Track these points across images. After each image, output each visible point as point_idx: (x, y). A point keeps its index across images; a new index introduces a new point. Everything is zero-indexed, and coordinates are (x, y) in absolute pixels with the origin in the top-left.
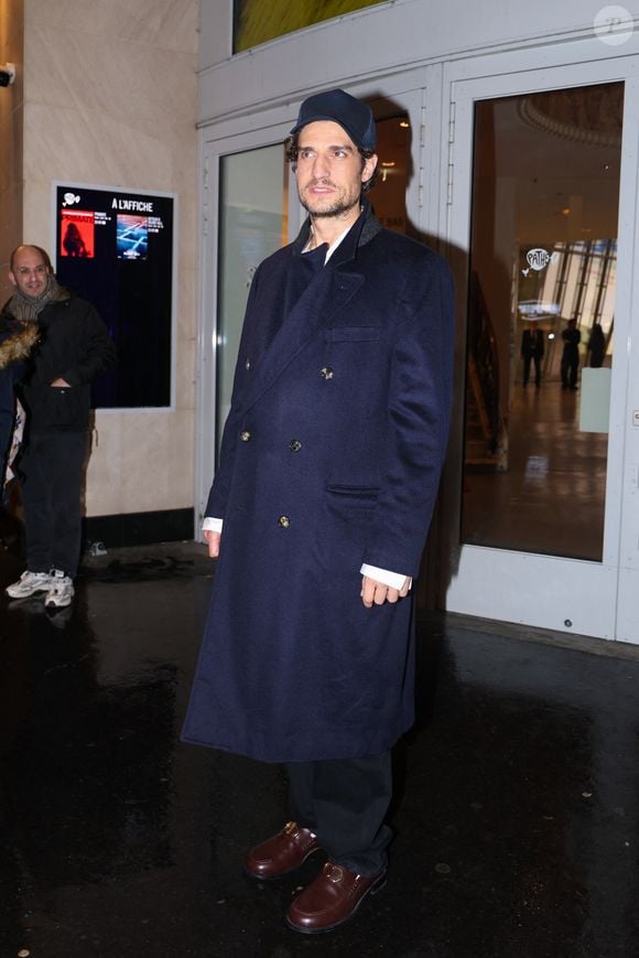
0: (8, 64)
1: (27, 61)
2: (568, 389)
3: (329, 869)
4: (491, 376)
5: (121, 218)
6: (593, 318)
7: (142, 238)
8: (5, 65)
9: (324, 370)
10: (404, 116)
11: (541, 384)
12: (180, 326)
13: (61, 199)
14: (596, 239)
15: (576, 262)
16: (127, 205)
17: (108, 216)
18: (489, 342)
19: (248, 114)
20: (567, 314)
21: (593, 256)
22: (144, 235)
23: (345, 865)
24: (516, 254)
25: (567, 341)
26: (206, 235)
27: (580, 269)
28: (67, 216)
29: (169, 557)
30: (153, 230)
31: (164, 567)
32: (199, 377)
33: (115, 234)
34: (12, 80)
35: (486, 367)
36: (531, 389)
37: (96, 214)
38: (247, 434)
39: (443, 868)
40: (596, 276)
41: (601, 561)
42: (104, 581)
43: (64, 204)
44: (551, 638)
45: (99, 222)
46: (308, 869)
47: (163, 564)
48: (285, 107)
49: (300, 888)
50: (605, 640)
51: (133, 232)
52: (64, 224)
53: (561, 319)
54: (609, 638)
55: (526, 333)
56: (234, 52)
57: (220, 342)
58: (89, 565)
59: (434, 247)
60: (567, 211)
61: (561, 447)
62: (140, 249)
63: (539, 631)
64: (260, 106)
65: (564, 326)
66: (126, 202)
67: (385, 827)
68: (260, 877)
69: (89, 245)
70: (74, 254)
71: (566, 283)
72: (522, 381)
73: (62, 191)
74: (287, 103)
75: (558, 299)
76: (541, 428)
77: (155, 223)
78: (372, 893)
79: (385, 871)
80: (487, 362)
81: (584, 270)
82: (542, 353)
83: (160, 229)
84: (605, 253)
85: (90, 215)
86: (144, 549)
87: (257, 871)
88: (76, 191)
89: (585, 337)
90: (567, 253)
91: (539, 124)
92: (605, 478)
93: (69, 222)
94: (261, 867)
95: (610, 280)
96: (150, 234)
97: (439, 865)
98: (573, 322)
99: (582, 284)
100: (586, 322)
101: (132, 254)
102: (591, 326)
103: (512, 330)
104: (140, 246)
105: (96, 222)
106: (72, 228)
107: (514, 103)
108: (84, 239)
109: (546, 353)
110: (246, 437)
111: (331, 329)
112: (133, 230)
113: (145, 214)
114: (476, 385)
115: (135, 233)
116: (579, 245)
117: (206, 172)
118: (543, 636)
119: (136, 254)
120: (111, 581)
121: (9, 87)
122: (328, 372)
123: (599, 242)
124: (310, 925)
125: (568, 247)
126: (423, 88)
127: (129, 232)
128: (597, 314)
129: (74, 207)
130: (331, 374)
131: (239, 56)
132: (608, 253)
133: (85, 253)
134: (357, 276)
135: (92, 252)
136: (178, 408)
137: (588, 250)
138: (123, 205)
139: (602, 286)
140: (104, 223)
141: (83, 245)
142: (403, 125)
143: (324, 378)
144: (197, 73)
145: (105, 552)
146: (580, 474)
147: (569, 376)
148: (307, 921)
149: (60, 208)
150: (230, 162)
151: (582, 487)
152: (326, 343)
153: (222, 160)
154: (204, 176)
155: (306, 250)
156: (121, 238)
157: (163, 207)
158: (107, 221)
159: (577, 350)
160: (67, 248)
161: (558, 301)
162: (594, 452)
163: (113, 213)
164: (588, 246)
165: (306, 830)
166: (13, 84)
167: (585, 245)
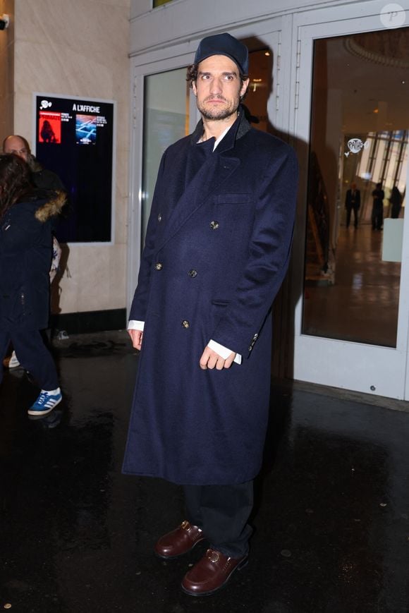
0: (5, 15)
1: (17, 13)
2: (376, 229)
3: (210, 553)
4: (324, 222)
5: (79, 117)
6: (393, 182)
7: (93, 130)
8: (2, 15)
9: (213, 223)
10: (267, 49)
11: (358, 226)
12: (117, 187)
13: (39, 104)
14: (396, 130)
15: (382, 145)
16: (83, 108)
17: (70, 116)
18: (323, 199)
19: (163, 48)
20: (376, 180)
21: (394, 141)
22: (94, 128)
23: (220, 551)
24: (342, 140)
25: (376, 197)
26: (134, 128)
27: (385, 149)
28: (43, 116)
29: (110, 341)
30: (100, 125)
31: (106, 347)
32: (130, 222)
33: (75, 128)
34: (7, 25)
35: (322, 215)
36: (352, 229)
37: (62, 114)
38: (160, 265)
39: (286, 553)
40: (395, 154)
41: (395, 347)
42: (67, 357)
43: (41, 108)
44: (362, 398)
45: (65, 120)
46: (197, 552)
47: (105, 345)
48: (188, 43)
49: (190, 565)
50: (397, 400)
51: (86, 126)
52: (42, 121)
53: (372, 183)
54: (400, 399)
55: (349, 192)
56: (154, 7)
57: (144, 196)
58: (57, 346)
59: (285, 139)
60: (376, 111)
61: (371, 269)
62: (91, 137)
63: (354, 394)
64: (171, 42)
65: (374, 187)
66: (82, 106)
67: (248, 525)
68: (164, 557)
69: (58, 135)
70: (47, 141)
71: (376, 159)
72: (345, 223)
73: (39, 99)
74: (189, 41)
75: (370, 169)
76: (358, 256)
77: (102, 120)
78: (239, 569)
79: (247, 555)
80: (322, 211)
81: (388, 150)
82: (359, 206)
83: (104, 124)
84: (402, 139)
85: (58, 115)
86: (93, 335)
87: (163, 553)
88: (49, 99)
89: (388, 195)
90: (376, 139)
91: (358, 54)
92: (399, 290)
93: (44, 120)
94: (165, 551)
95: (405, 157)
96: (98, 128)
97: (283, 551)
98: (380, 185)
99: (386, 160)
100: (388, 184)
101: (86, 141)
102: (392, 187)
103: (339, 190)
104: (91, 135)
105: (62, 120)
106: (46, 123)
107: (341, 41)
108: (54, 131)
109: (361, 205)
110: (159, 267)
111: (217, 195)
112: (87, 125)
113: (95, 114)
114: (314, 227)
115: (88, 127)
116: (385, 134)
117: (135, 86)
118: (355, 396)
119: (89, 141)
120: (71, 357)
121: (5, 30)
122: (215, 224)
123: (398, 132)
124: (197, 590)
125: (377, 135)
126: (280, 31)
127: (84, 127)
128: (396, 180)
129: (48, 110)
130: (217, 225)
131: (157, 9)
132: (404, 139)
133: (55, 140)
134: (234, 159)
135: (60, 140)
136: (116, 243)
137: (391, 138)
138: (80, 108)
139: (399, 161)
140: (68, 120)
141: (53, 134)
142: (267, 54)
143: (212, 228)
144: (129, 20)
145: (67, 337)
146: (382, 287)
147: (376, 221)
148: (195, 587)
149: (38, 110)
150: (152, 80)
151: (385, 296)
152: (214, 204)
153: (146, 78)
154: (134, 90)
155: (200, 141)
156: (79, 130)
157: (107, 110)
158: (69, 119)
159: (382, 204)
160: (43, 137)
161: (370, 171)
162: (392, 273)
163: (74, 114)
164: (391, 134)
165: (196, 527)
166: (8, 28)
167: (388, 134)
